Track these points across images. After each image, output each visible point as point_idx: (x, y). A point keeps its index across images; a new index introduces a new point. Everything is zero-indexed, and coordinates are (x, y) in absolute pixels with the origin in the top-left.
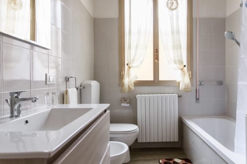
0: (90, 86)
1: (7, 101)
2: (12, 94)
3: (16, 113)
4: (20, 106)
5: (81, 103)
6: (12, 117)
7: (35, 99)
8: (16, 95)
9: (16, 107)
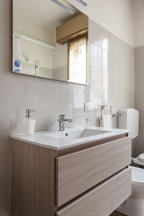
0: (126, 113)
1: (58, 120)
2: (60, 116)
3: (62, 129)
4: (64, 124)
5: (118, 128)
6: (60, 130)
7: (70, 120)
8: (62, 117)
9: (62, 125)
